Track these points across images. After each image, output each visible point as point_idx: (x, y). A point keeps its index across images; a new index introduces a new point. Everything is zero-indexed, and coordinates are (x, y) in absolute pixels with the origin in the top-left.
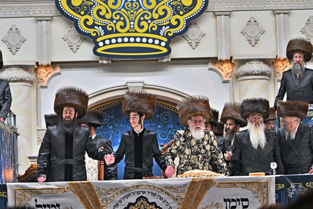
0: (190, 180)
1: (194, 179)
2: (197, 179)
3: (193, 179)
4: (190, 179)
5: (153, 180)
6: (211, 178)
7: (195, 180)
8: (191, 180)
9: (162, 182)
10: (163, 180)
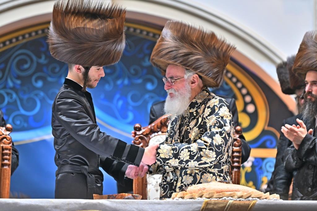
0: (199, 205)
1: (210, 204)
2: (215, 204)
3: (207, 204)
4: (200, 203)
5: (116, 203)
6: (247, 202)
7: (211, 206)
8: (202, 206)
9: (136, 207)
10: (138, 204)
